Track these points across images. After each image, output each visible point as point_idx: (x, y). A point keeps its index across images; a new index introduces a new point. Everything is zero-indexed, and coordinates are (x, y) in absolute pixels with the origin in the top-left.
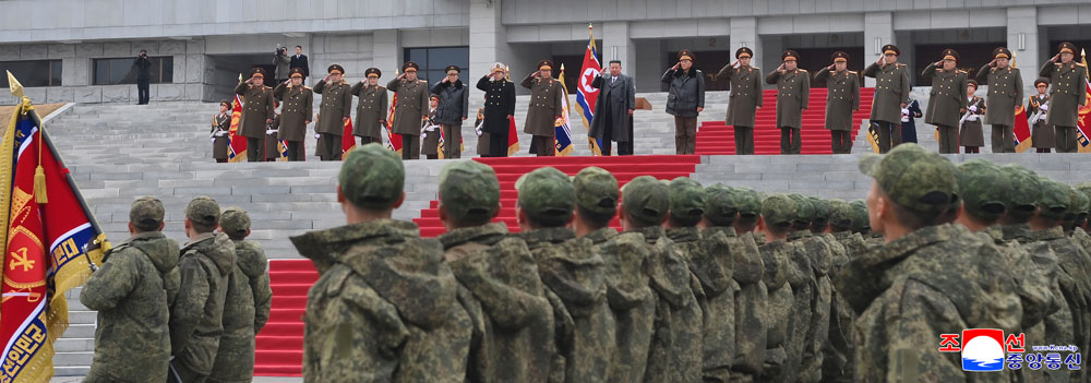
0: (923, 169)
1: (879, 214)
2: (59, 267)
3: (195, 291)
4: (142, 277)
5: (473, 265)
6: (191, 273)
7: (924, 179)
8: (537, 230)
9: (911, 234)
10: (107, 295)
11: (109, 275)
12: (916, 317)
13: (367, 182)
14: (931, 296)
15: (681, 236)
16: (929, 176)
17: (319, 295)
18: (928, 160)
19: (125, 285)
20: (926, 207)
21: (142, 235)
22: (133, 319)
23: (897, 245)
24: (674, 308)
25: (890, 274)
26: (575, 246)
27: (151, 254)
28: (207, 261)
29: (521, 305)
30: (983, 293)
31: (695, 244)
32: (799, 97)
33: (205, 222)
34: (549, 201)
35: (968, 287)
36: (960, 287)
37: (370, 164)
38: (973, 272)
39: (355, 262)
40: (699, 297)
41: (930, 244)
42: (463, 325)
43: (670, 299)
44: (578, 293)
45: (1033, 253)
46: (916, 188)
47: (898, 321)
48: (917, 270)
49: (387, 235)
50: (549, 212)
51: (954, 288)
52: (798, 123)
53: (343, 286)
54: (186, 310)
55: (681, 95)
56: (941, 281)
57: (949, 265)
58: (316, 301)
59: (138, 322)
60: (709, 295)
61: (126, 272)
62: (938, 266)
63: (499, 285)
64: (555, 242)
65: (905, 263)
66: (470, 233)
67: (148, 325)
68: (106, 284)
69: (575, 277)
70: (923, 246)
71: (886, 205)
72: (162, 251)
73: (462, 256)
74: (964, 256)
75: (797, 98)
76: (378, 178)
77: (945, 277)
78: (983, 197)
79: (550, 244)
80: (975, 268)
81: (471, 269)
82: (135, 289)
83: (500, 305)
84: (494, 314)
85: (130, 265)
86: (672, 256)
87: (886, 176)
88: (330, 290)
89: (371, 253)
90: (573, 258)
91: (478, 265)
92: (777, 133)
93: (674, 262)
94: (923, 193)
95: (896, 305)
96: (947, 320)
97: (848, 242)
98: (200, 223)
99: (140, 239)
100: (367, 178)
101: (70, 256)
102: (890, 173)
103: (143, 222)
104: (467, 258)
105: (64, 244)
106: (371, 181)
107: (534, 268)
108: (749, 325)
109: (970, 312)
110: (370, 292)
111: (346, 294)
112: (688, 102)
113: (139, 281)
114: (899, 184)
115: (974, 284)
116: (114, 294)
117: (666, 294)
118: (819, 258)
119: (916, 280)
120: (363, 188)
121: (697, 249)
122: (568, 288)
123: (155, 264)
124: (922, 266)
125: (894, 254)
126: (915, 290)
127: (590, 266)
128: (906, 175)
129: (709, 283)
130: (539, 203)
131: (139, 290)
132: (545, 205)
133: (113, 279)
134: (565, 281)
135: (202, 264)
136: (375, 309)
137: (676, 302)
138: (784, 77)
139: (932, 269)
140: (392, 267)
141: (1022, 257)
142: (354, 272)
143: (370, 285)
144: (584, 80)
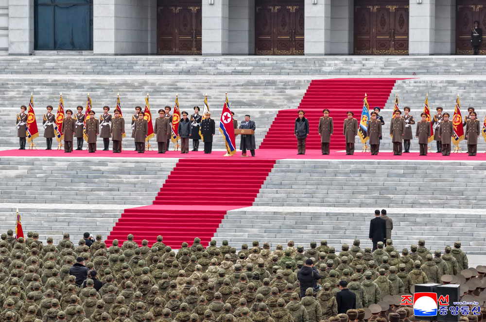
144: (223, 118)
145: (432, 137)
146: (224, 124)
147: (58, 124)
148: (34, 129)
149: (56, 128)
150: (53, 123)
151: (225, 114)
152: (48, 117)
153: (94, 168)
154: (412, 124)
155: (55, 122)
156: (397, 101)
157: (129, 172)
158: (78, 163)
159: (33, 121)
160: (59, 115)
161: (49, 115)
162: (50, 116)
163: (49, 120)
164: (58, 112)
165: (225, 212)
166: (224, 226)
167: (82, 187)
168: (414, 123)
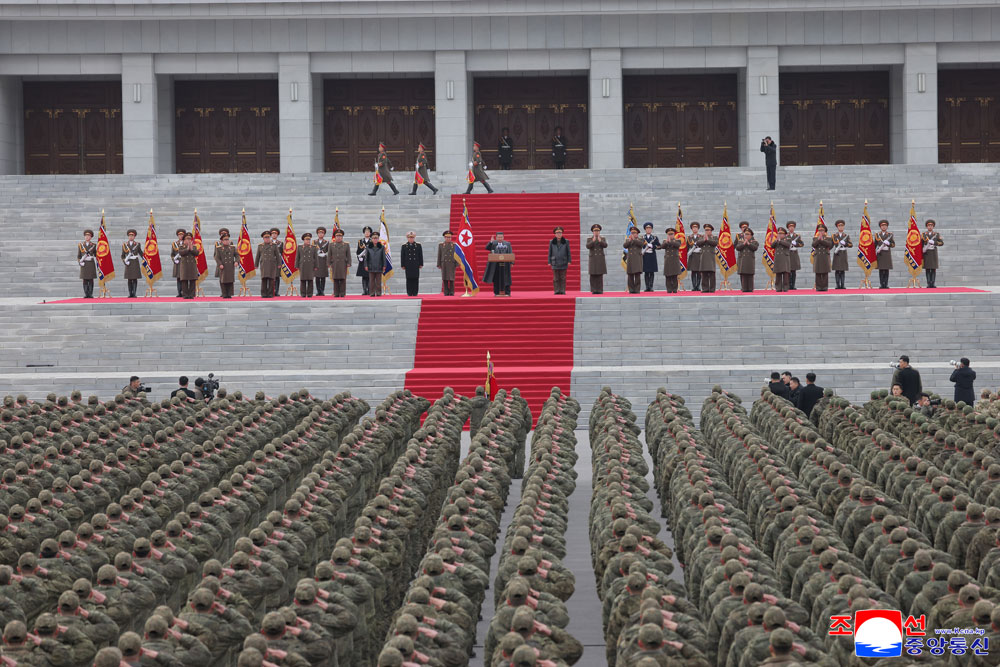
55: (559, 255)
144: (461, 238)
146: (462, 247)
147: (149, 257)
148: (108, 266)
149: (145, 264)
150: (138, 256)
152: (131, 248)
153: (292, 315)
155: (142, 254)
156: (680, 213)
157: (351, 320)
159: (106, 254)
160: (150, 243)
161: (131, 243)
162: (134, 245)
163: (132, 251)
164: (148, 239)
167: (287, 344)
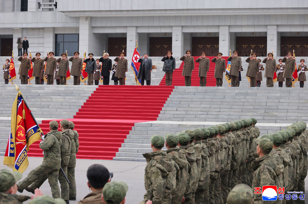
0: (268, 144)
1: (259, 152)
2: (30, 136)
3: (66, 145)
4: (55, 142)
5: (175, 156)
6: (64, 140)
7: (268, 146)
8: (181, 146)
9: (265, 156)
10: (47, 146)
11: (47, 142)
12: (266, 171)
13: (158, 143)
14: (269, 167)
15: (204, 142)
16: (269, 145)
17: (150, 166)
18: (269, 142)
19: (51, 144)
20: (268, 151)
21: (54, 131)
22: (53, 152)
23: (262, 158)
24: (205, 159)
25: (261, 163)
26: (190, 149)
27: (56, 136)
28: (68, 137)
29: (185, 163)
30: (277, 165)
31: (207, 144)
32: (206, 67)
33: (66, 126)
34: (185, 140)
35: (275, 165)
36: (274, 165)
37: (159, 139)
38: (276, 162)
39: (157, 159)
40: (209, 157)
41: (268, 157)
42: (175, 170)
43: (204, 157)
44: (191, 160)
45: (286, 151)
46: (267, 147)
47: (263, 173)
48: (266, 163)
49: (162, 154)
50: (185, 142)
51: (273, 165)
52: (205, 75)
53: (156, 164)
54: (64, 150)
55: (168, 66)
56: (270, 164)
57: (272, 161)
58: (149, 167)
59: (54, 153)
60: (211, 155)
61: (51, 141)
62: (270, 162)
63: (180, 159)
64: (186, 149)
65: (264, 161)
66: (173, 149)
67: (57, 154)
68: (47, 144)
69: (190, 156)
70: (267, 158)
71: (261, 150)
72: (59, 135)
73: (173, 154)
74: (274, 159)
75: (205, 68)
76: (161, 143)
77: (271, 164)
78: (277, 141)
79: (184, 149)
80: (276, 161)
81: (175, 157)
82: (53, 145)
83: (181, 164)
84: (180, 165)
85: (52, 139)
86: (204, 147)
87: (261, 145)
88: (153, 165)
89: (160, 158)
90: (190, 152)
91: (176, 156)
92: (199, 79)
93: (204, 149)
94: (268, 148)
95: (262, 169)
96: (272, 172)
97: (236, 134)
98: (65, 127)
99: (53, 132)
100: (158, 142)
101: (32, 133)
102: (262, 144)
103: (54, 128)
104: (174, 155)
105: (31, 130)
106: (159, 143)
107: (185, 155)
108: (217, 161)
109: (275, 170)
110: (161, 165)
111: (156, 166)
112: (170, 68)
113: (55, 143)
114: (264, 146)
115: (276, 164)
116: (49, 146)
117: (203, 156)
118: (230, 140)
119: (266, 164)
120: (158, 144)
121: (208, 145)
122: (189, 159)
123: (57, 138)
124: (267, 162)
125: (261, 159)
126: (266, 166)
127: (193, 153)
128: (265, 145)
129: (211, 153)
130: (183, 141)
131: (54, 145)
132: (184, 141)
133: (48, 142)
134: (189, 157)
135: (67, 137)
136: (162, 169)
137: (205, 158)
138: (201, 60)
139: (269, 162)
140: (164, 161)
141: (284, 153)
142: (157, 161)
143: (160, 164)
144: (134, 58)
145: (276, 79)
146: (135, 63)
151: (135, 56)
154: (263, 70)
158: (23, 87)
159: (13, 68)
165: (133, 125)
166: (131, 137)
168: (264, 70)
